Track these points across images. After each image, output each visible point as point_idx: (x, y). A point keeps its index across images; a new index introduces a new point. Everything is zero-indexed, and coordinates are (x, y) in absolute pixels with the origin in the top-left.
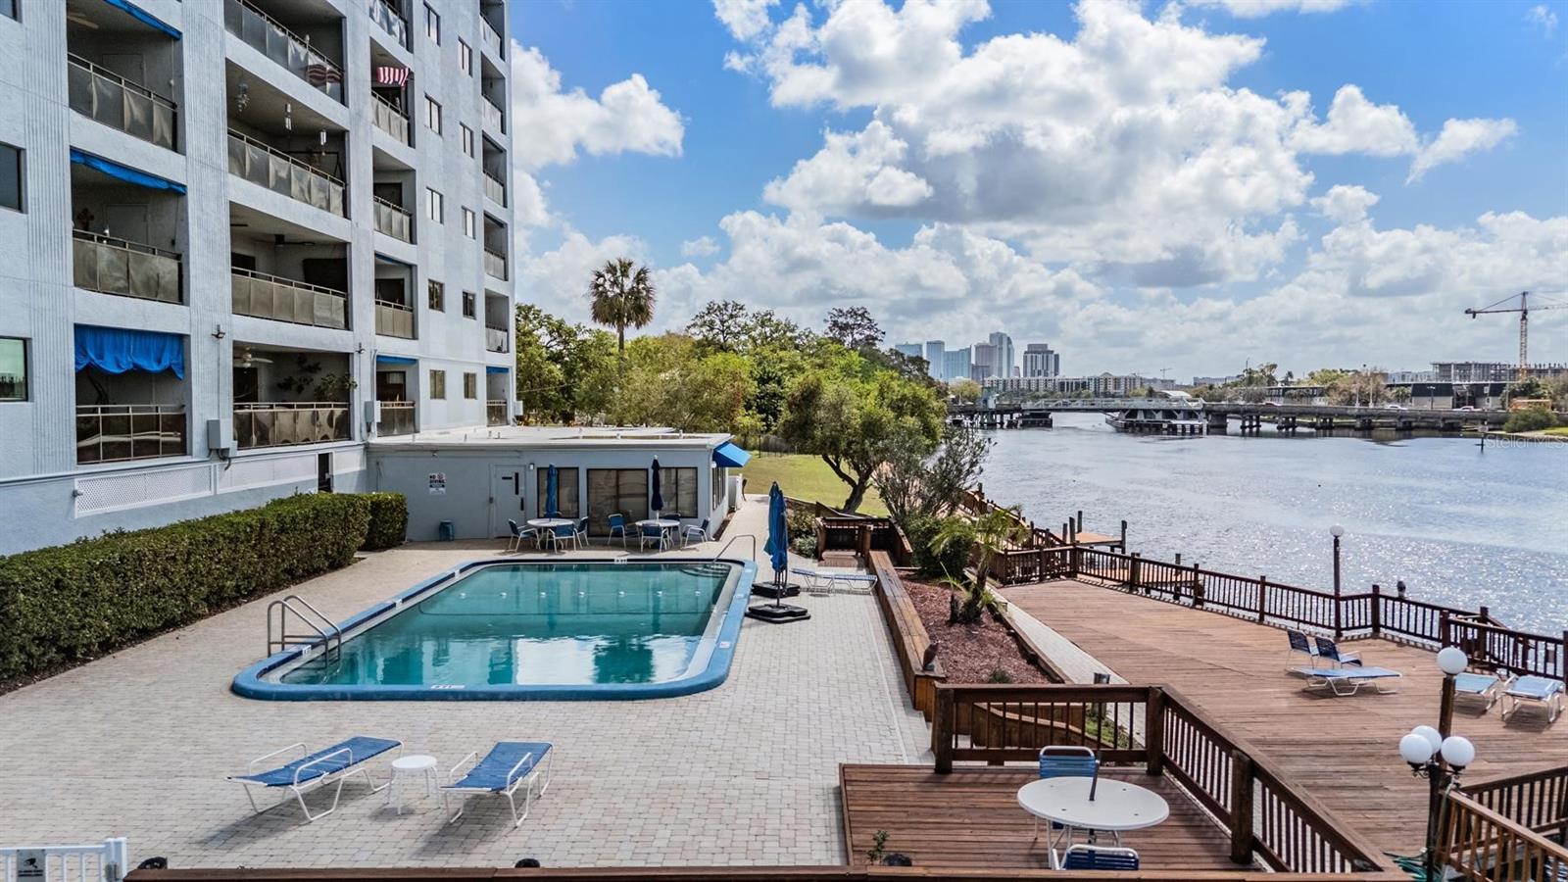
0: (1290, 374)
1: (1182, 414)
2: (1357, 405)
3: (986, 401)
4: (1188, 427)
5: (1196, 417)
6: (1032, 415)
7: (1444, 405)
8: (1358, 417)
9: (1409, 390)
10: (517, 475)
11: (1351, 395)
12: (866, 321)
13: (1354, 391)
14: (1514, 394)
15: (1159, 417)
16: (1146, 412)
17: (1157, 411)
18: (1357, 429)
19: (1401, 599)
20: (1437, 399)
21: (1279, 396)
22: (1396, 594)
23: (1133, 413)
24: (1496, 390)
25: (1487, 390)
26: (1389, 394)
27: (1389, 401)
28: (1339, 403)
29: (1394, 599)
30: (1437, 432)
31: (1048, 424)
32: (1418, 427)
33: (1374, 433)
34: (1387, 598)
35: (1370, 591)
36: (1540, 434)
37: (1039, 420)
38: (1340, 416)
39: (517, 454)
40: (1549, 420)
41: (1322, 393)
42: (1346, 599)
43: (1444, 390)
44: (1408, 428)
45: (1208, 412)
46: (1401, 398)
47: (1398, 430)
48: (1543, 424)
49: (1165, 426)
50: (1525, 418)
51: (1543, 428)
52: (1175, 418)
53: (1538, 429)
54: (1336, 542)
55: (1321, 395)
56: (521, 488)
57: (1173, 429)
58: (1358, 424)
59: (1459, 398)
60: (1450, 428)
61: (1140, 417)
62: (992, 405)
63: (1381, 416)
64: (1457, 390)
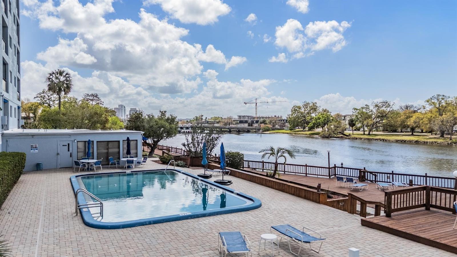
0: (206, 118)
1: (185, 128)
2: (228, 126)
4: (185, 132)
5: (189, 129)
7: (246, 125)
8: (228, 128)
9: (238, 122)
10: (69, 144)
11: (225, 123)
12: (97, 98)
13: (226, 122)
14: (261, 123)
18: (228, 132)
19: (342, 167)
20: (245, 124)
21: (206, 123)
22: (341, 166)
24: (257, 122)
25: (255, 122)
26: (234, 123)
27: (234, 124)
28: (223, 125)
29: (340, 167)
30: (246, 132)
32: (241, 131)
33: (231, 132)
34: (338, 167)
35: (334, 166)
36: (268, 132)
38: (224, 128)
39: (69, 136)
40: (269, 129)
41: (218, 123)
42: (331, 168)
43: (246, 122)
44: (239, 132)
45: (192, 127)
46: (237, 124)
47: (237, 132)
48: (268, 130)
49: (181, 131)
50: (264, 129)
52: (183, 129)
54: (329, 154)
55: (217, 123)
56: (71, 149)
58: (228, 130)
59: (249, 124)
60: (248, 131)
63: (233, 128)
64: (248, 122)
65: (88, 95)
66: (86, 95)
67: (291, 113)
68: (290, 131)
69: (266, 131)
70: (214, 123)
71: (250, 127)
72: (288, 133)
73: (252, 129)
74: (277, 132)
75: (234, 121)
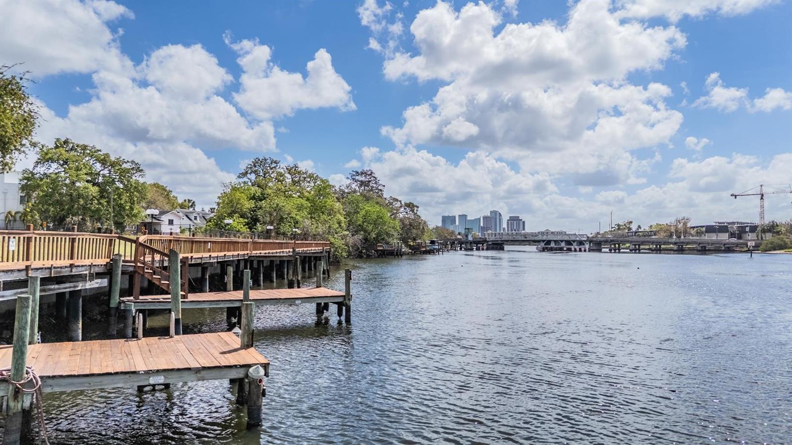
0: (639, 227)
1: (576, 243)
2: (674, 237)
3: (467, 236)
4: (578, 249)
5: (583, 244)
6: (493, 244)
7: (724, 237)
8: (675, 244)
9: (704, 229)
12: (373, 179)
13: (673, 231)
14: (764, 231)
15: (563, 244)
16: (556, 242)
17: (562, 241)
18: (674, 251)
20: (719, 234)
21: (632, 236)
23: (549, 242)
24: (753, 229)
25: (748, 229)
26: (693, 232)
27: (692, 236)
28: (664, 237)
30: (721, 252)
31: (503, 249)
32: (709, 249)
33: (684, 252)
36: (782, 251)
37: (498, 246)
38: (665, 243)
40: (786, 244)
41: (656, 233)
43: (723, 229)
44: (703, 250)
46: (699, 233)
47: (699, 250)
48: (781, 247)
49: (565, 249)
50: (772, 243)
51: (783, 249)
52: (572, 245)
53: (780, 249)
55: (655, 235)
57: (569, 250)
58: (675, 247)
59: (731, 234)
60: (729, 249)
61: (553, 245)
62: (470, 238)
63: (688, 243)
64: (731, 230)
65: (358, 173)
66: (354, 173)
69: (775, 250)
70: (651, 235)
71: (734, 240)
73: (737, 245)
75: (694, 228)
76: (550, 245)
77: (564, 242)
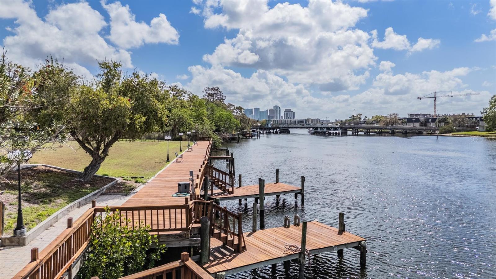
0: (366, 117)
1: (332, 129)
2: (390, 125)
3: (268, 125)
4: (334, 133)
5: (337, 130)
6: (283, 129)
7: (417, 125)
8: (390, 129)
9: (406, 120)
11: (387, 122)
12: (218, 92)
13: (388, 121)
14: (440, 122)
15: (325, 130)
16: (321, 128)
17: (324, 128)
18: (390, 133)
20: (415, 124)
21: (363, 123)
23: (316, 128)
24: (434, 120)
25: (430, 120)
26: (400, 122)
27: (399, 124)
28: (384, 125)
30: (416, 134)
31: (288, 133)
32: (409, 133)
33: (395, 135)
36: (451, 134)
37: (286, 131)
38: (385, 129)
40: (452, 130)
41: (377, 122)
43: (417, 120)
44: (406, 134)
45: (341, 128)
46: (403, 123)
47: (403, 134)
49: (327, 133)
50: (445, 129)
51: (451, 133)
52: (330, 130)
53: (449, 133)
57: (330, 134)
58: (390, 131)
59: (421, 123)
60: (420, 133)
61: (319, 130)
62: (270, 126)
63: (397, 129)
64: (421, 121)
65: (209, 88)
66: (207, 89)
67: (488, 106)
68: (487, 133)
69: (446, 133)
70: (374, 123)
71: (424, 128)
72: (483, 136)
73: (425, 130)
74: (465, 135)
75: (400, 119)
76: (317, 130)
77: (325, 128)
